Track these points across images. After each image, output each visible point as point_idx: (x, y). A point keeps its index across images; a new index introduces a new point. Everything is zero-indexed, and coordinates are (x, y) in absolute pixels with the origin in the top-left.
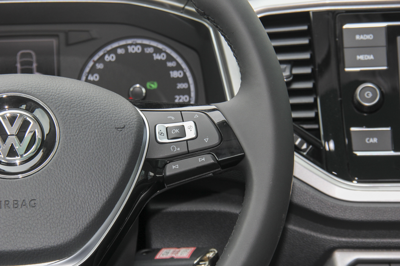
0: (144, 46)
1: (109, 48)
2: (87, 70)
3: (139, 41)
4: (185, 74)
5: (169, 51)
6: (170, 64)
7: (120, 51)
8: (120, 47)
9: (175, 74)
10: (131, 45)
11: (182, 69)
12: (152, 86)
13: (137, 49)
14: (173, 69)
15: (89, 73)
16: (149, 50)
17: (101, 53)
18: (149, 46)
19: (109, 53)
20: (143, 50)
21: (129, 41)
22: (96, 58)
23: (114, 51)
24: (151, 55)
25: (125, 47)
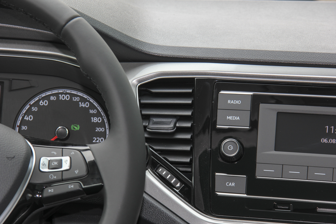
0: (72, 95)
1: (43, 95)
2: (24, 111)
3: (68, 91)
4: (103, 120)
5: (92, 101)
6: (91, 111)
7: (52, 98)
8: (53, 95)
9: (95, 120)
10: (62, 94)
11: (101, 116)
12: (76, 128)
13: (66, 98)
14: (94, 115)
15: (25, 114)
16: (77, 99)
17: (37, 99)
18: (77, 96)
19: (43, 99)
20: (71, 99)
21: (61, 91)
22: (32, 102)
23: (47, 97)
24: (77, 103)
25: (57, 95)
